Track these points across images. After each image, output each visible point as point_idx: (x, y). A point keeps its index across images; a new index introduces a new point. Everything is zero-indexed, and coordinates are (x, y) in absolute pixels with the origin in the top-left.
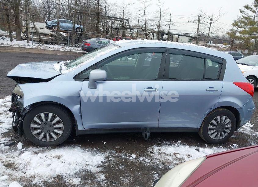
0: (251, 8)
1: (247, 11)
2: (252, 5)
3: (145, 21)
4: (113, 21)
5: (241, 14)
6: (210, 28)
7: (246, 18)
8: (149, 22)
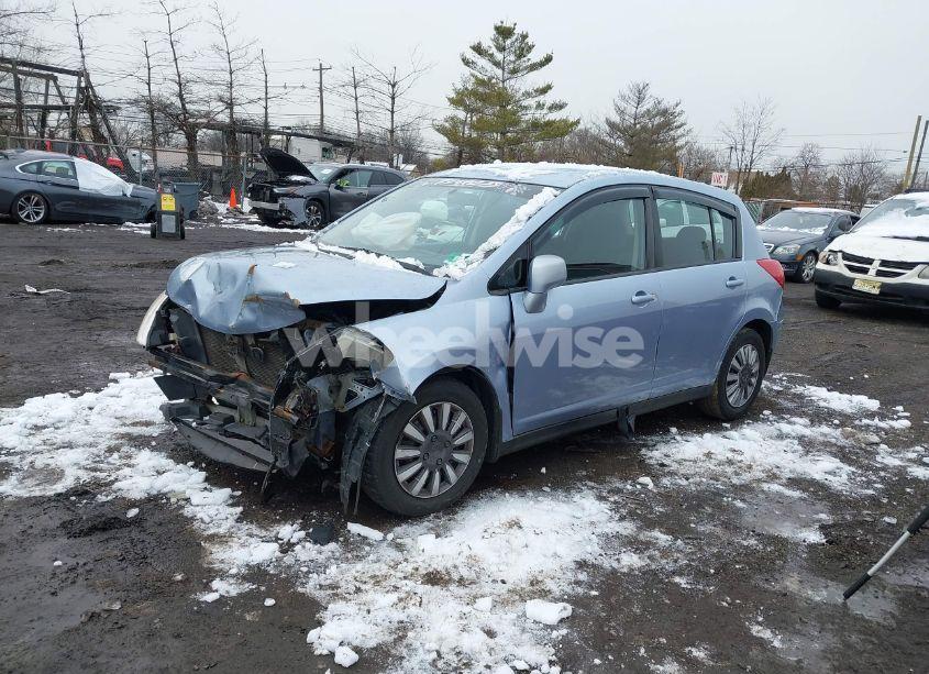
0: (490, 52)
1: (482, 62)
2: (492, 44)
3: (180, 85)
4: (20, 76)
5: (467, 71)
6: (393, 112)
7: (480, 82)
8: (194, 88)
